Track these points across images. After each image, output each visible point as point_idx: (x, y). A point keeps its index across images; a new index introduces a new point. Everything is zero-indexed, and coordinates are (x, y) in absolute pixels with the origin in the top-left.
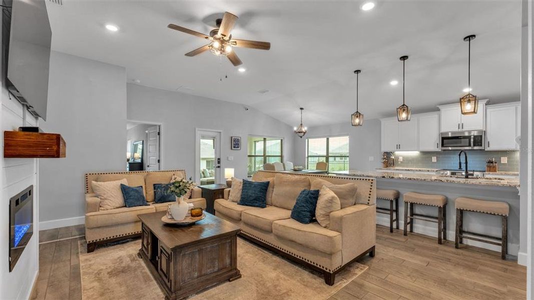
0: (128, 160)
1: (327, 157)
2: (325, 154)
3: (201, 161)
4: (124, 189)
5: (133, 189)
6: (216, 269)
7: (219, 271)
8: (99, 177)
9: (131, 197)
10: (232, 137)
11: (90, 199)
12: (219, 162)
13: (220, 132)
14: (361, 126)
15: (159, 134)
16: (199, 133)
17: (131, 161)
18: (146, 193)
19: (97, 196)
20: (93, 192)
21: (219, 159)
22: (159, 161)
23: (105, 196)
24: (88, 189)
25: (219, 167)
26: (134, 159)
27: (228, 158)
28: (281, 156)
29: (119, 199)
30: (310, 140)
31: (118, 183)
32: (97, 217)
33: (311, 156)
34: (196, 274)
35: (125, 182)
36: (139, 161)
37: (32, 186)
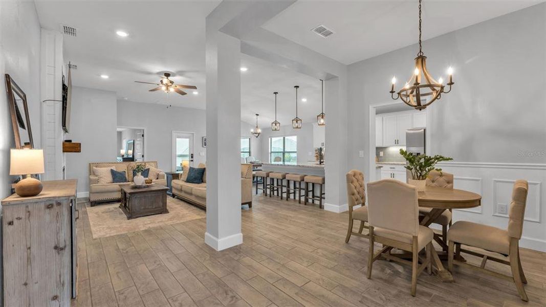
0: (123, 156)
1: (284, 153)
2: (282, 151)
3: (177, 158)
4: (112, 171)
5: (119, 173)
6: (154, 207)
7: (156, 208)
8: (97, 165)
9: (117, 177)
10: (203, 137)
11: (92, 177)
12: (192, 157)
13: (193, 134)
14: (279, 130)
15: (143, 136)
16: (174, 134)
17: (125, 157)
18: (128, 176)
19: (96, 176)
20: (94, 174)
21: (192, 155)
22: (143, 156)
23: (101, 176)
24: (91, 172)
25: (192, 161)
26: (128, 155)
27: (199, 154)
28: (250, 152)
29: (110, 178)
30: (273, 139)
31: (109, 168)
32: (95, 187)
33: (273, 152)
34: (142, 208)
35: (114, 168)
36: (131, 156)
37: (64, 167)
